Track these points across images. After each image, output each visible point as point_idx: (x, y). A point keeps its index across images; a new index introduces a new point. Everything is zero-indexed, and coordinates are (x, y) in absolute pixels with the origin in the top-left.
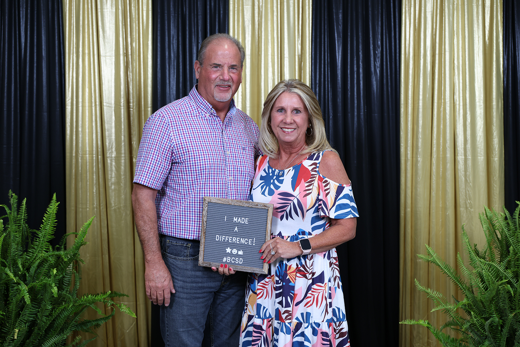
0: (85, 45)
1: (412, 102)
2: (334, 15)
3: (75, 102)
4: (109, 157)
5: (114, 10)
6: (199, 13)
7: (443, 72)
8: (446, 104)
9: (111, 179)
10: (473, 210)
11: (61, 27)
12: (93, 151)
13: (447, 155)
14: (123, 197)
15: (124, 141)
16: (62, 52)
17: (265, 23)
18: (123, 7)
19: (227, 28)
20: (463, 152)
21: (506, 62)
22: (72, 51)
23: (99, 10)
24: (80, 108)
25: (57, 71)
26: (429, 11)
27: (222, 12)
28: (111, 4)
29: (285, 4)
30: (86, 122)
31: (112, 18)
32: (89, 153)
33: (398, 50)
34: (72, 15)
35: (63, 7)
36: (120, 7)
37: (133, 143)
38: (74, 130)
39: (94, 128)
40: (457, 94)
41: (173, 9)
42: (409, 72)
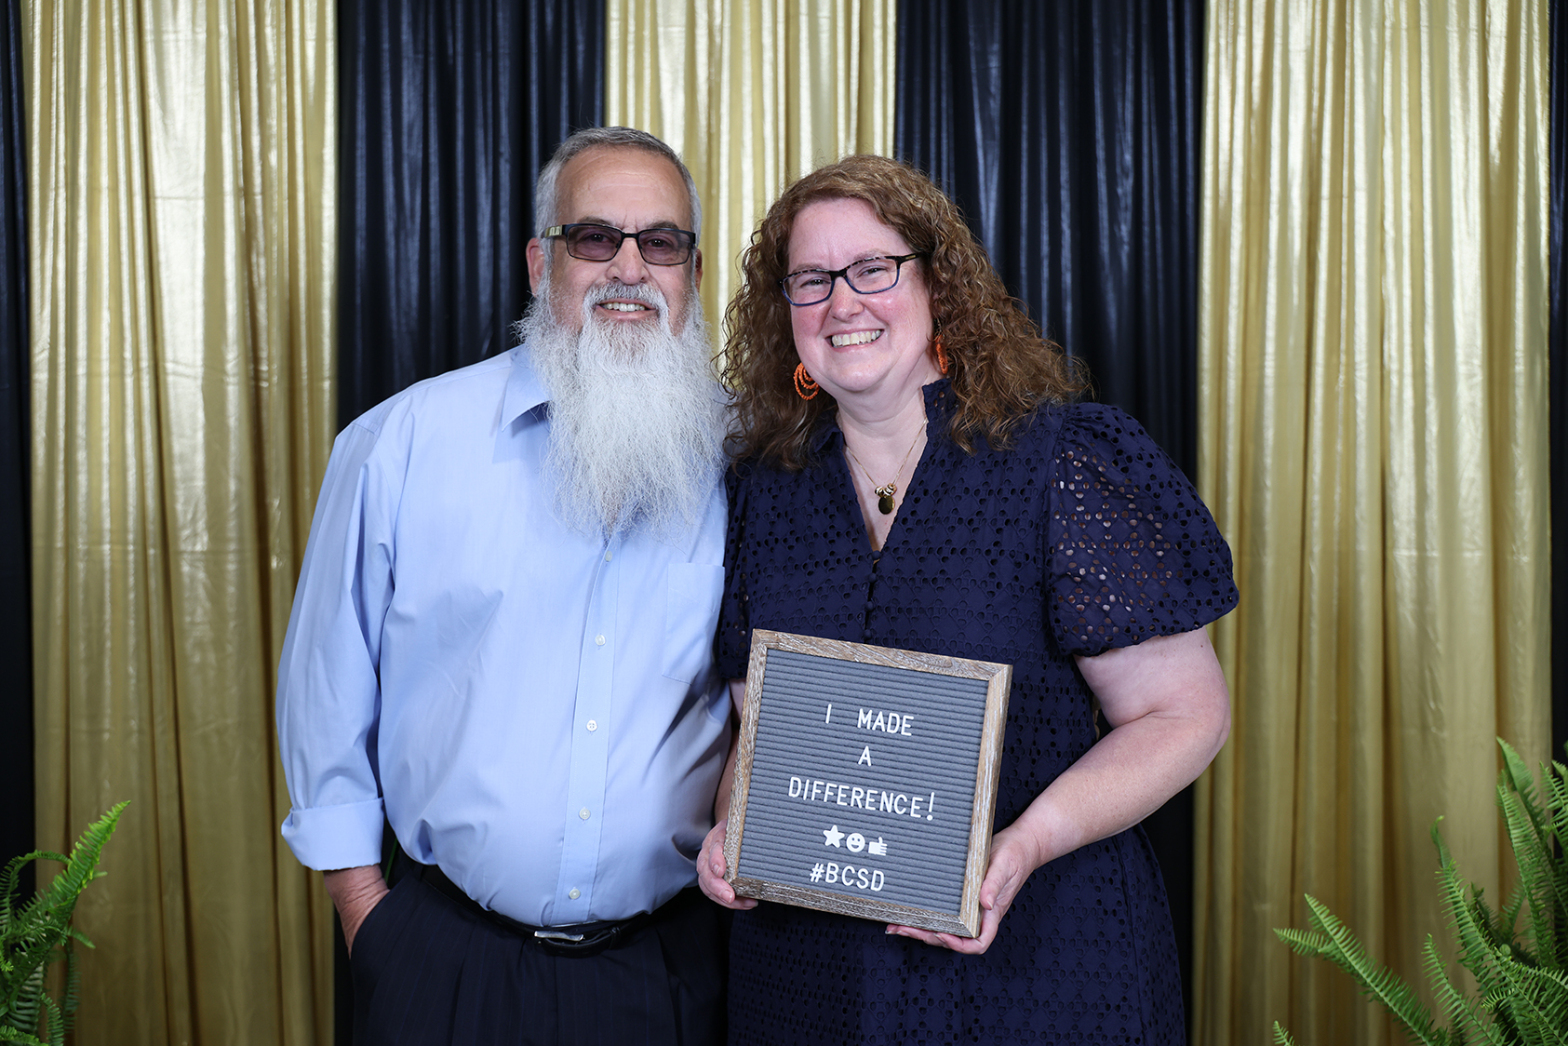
0: (100, 161)
1: (1240, 363)
2: (973, 59)
3: (62, 360)
4: (185, 552)
5: (202, 37)
6: (501, 51)
7: (1344, 258)
8: (1354, 370)
9: (191, 630)
10: (1445, 735)
11: (15, 96)
12: (125, 530)
13: (1358, 547)
14: (234, 690)
15: (238, 495)
16: (19, 184)
17: (730, 87)
18: (234, 24)
19: (598, 103)
20: (1413, 535)
21: (1559, 227)
22: (53, 179)
23: (149, 38)
24: (83, 381)
26: (1298, 50)
27: (581, 47)
28: (190, 16)
29: (804, 21)
30: (101, 429)
31: (194, 65)
32: (111, 537)
33: (1191, 183)
34: (55, 54)
35: (23, 24)
36: (224, 28)
37: (268, 500)
38: (61, 457)
39: (131, 451)
40: (1394, 335)
41: (411, 35)
42: (1230, 261)
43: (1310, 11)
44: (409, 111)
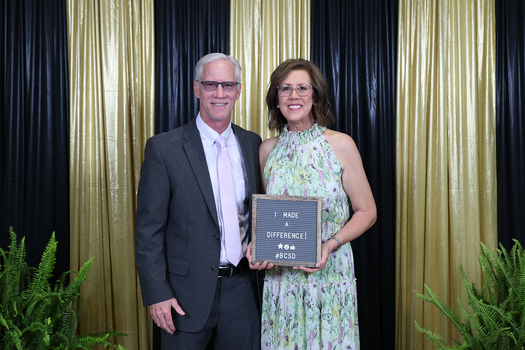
0: (89, 81)
1: (408, 136)
2: (332, 52)
3: (78, 136)
4: (112, 189)
5: (118, 47)
6: (200, 50)
7: (437, 107)
8: (440, 138)
9: (114, 211)
11: (66, 63)
12: (95, 183)
13: (441, 189)
14: (126, 228)
15: (127, 173)
16: (67, 87)
17: (264, 60)
18: (126, 43)
20: (457, 185)
21: (499, 98)
22: (76, 86)
23: (103, 47)
24: (84, 142)
25: (62, 106)
26: (424, 48)
27: (222, 49)
28: (114, 41)
29: (284, 41)
30: (89, 155)
31: (115, 54)
32: (92, 185)
33: (394, 86)
34: (77, 51)
36: (123, 44)
37: (135, 175)
38: (78, 163)
39: (97, 161)
40: (451, 129)
41: (175, 46)
42: (405, 108)
43: (427, 37)
44: (175, 67)
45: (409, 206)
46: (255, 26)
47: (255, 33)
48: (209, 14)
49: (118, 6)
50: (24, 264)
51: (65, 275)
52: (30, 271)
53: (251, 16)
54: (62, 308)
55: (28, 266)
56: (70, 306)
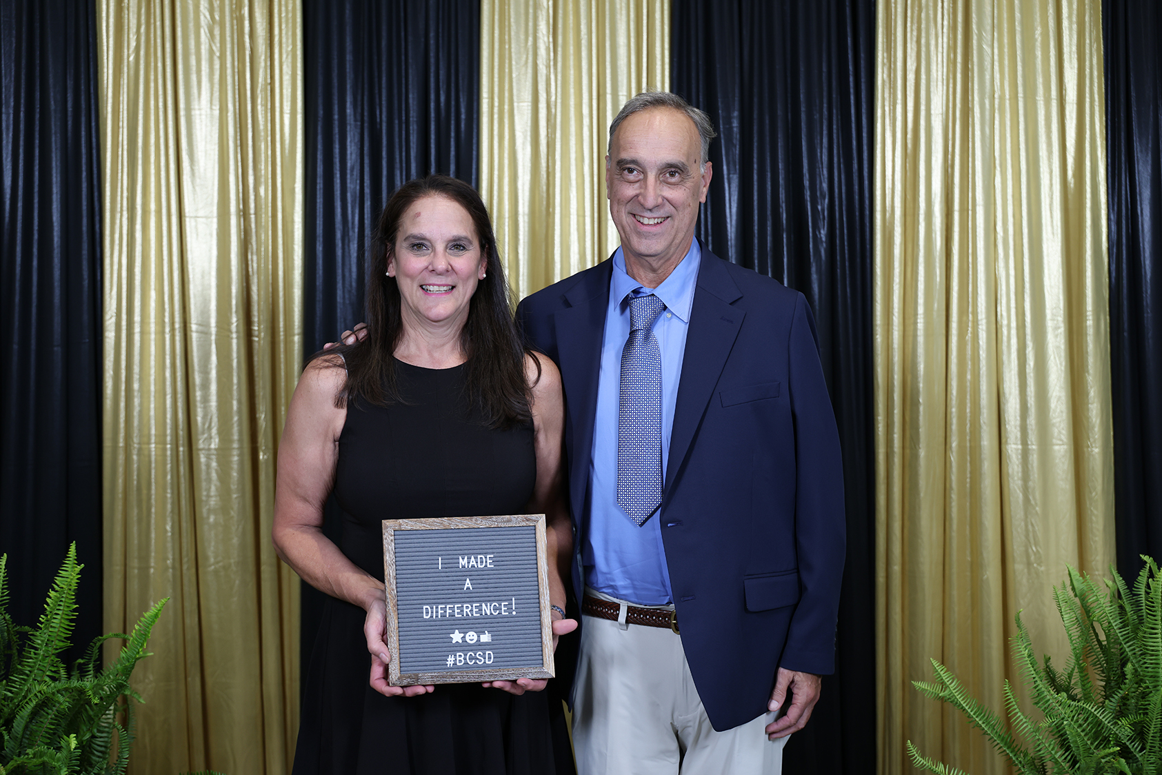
0: (150, 193)
1: (901, 320)
2: (721, 122)
3: (124, 323)
4: (203, 449)
5: (217, 113)
6: (411, 119)
7: (970, 251)
8: (978, 325)
9: (207, 501)
10: (1043, 569)
11: (94, 151)
12: (165, 435)
13: (982, 443)
14: (235, 541)
15: (239, 410)
16: (97, 208)
17: (562, 141)
18: (237, 104)
19: (474, 153)
20: (1019, 435)
21: (1114, 228)
22: (119, 206)
23: (182, 113)
24: (137, 337)
25: (85, 252)
26: (937, 112)
27: (463, 116)
28: (209, 99)
29: (609, 97)
30: (150, 368)
31: (211, 130)
32: (155, 440)
33: (867, 202)
34: (121, 124)
35: (100, 104)
36: (230, 107)
37: (258, 416)
38: (123, 387)
39: (168, 383)
40: (1004, 301)
41: (352, 110)
42: (893, 253)
43: (945, 87)
44: (351, 159)
45: (907, 486)
46: (538, 62)
47: (540, 79)
48: (432, 34)
49: (217, 17)
50: (4, 618)
51: (98, 644)
52: (18, 636)
53: (531, 39)
54: (93, 719)
55: (13, 623)
56: (109, 716)
